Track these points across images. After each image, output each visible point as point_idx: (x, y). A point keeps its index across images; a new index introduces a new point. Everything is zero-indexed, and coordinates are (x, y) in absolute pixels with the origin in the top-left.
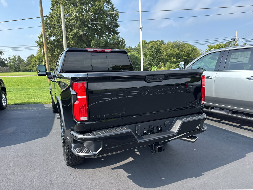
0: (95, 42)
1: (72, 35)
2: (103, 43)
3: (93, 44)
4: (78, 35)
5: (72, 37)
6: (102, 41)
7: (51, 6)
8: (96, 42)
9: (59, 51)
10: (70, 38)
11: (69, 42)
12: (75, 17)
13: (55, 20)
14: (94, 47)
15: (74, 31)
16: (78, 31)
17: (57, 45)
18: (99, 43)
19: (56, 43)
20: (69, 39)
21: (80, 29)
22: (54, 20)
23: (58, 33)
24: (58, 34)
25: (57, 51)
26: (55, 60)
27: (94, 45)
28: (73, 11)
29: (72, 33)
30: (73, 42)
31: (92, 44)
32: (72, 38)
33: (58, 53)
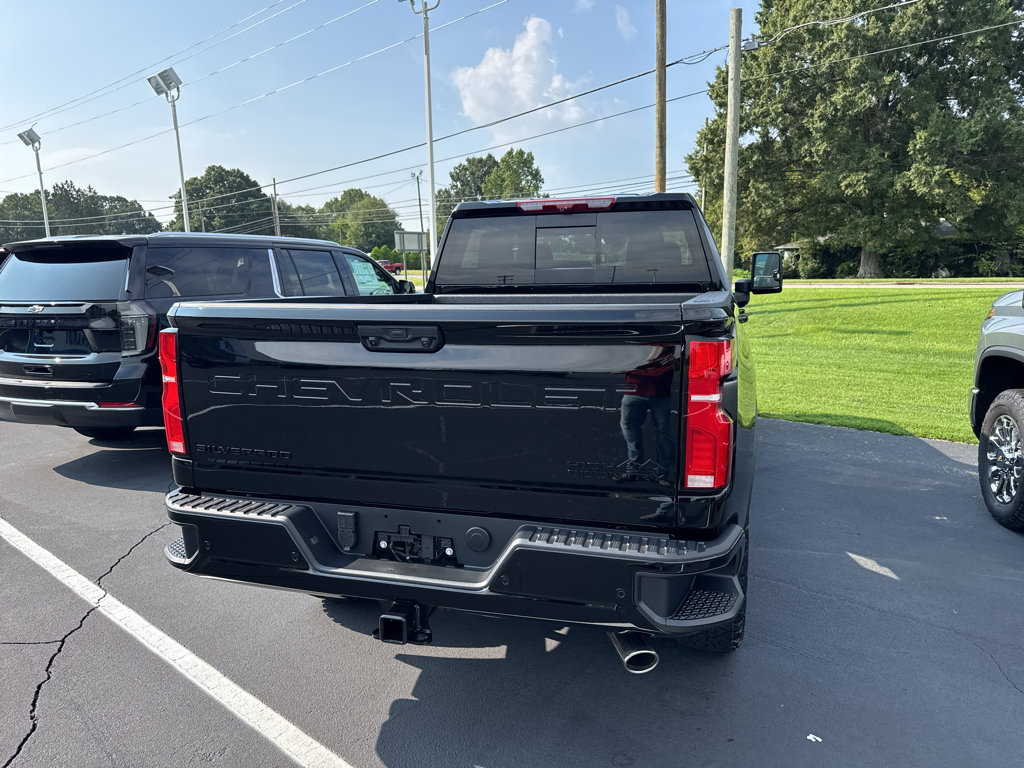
0: (931, 135)
1: (822, 117)
2: (972, 135)
3: (918, 147)
4: (850, 112)
5: (821, 125)
6: (967, 125)
7: (761, 10)
8: (935, 135)
9: (766, 189)
10: (815, 129)
11: (806, 147)
12: (847, 37)
13: (762, 65)
14: (923, 158)
15: (833, 99)
16: (855, 95)
17: (757, 165)
18: (950, 137)
19: (755, 158)
20: (811, 133)
21: (862, 85)
22: (759, 65)
23: (769, 114)
24: (768, 120)
25: (757, 189)
26: (749, 227)
27: (921, 150)
28: (840, 13)
29: (825, 108)
30: (823, 147)
31: (915, 145)
32: (825, 131)
33: (758, 195)
